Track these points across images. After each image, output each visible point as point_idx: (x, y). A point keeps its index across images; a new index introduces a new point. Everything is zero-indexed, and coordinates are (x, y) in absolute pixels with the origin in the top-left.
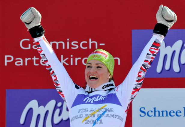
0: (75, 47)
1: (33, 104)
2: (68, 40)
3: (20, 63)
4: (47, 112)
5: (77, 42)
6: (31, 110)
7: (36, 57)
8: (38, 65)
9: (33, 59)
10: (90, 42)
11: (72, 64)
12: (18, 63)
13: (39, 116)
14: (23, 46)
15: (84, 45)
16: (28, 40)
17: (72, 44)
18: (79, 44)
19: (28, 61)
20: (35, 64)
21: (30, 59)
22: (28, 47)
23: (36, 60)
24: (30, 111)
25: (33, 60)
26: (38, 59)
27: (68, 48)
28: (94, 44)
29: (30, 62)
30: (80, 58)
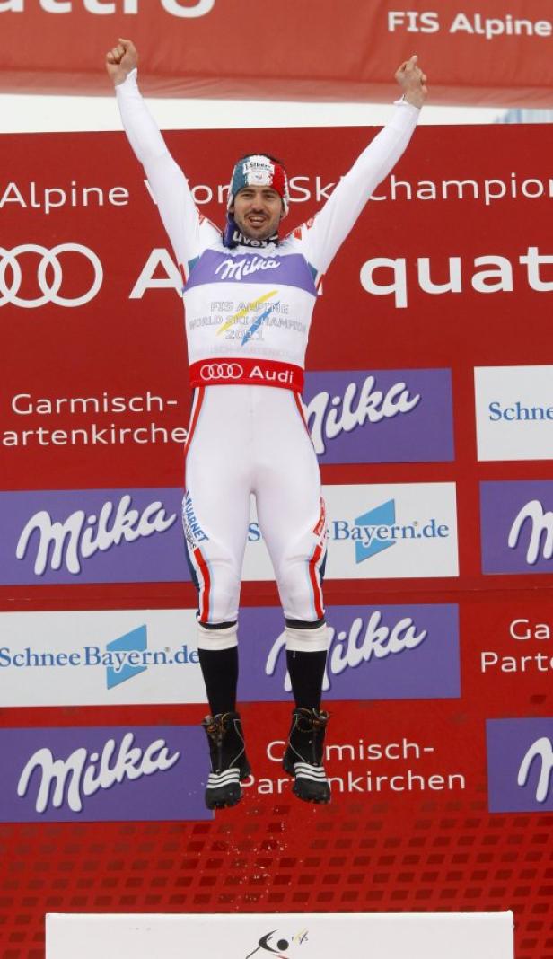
0: (120, 408)
1: (41, 519)
2: (105, 394)
3: (12, 441)
4: (68, 534)
5: (122, 399)
6: (36, 531)
7: (44, 429)
8: (47, 443)
9: (37, 432)
10: (149, 399)
11: (113, 441)
12: (8, 441)
13: (52, 542)
14: (18, 408)
15: (136, 404)
16: (28, 396)
17: (114, 402)
18: (126, 403)
19: (28, 436)
20: (41, 442)
21: (31, 432)
22: (27, 409)
23: (44, 435)
24: (34, 534)
25: (38, 435)
26: (47, 432)
27: (106, 410)
28: (157, 402)
29: (32, 439)
30: (129, 430)
